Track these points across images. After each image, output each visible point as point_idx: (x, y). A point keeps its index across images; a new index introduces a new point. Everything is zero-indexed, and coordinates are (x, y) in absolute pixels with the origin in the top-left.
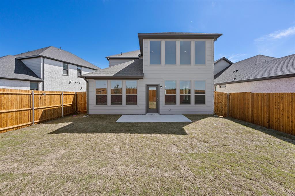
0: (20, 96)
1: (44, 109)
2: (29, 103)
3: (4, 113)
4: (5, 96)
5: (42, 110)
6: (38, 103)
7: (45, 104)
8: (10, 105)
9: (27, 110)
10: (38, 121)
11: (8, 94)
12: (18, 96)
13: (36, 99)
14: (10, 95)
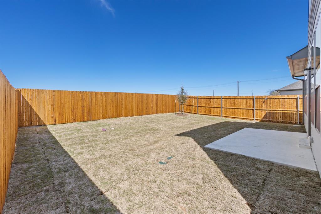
0: (246, 100)
1: (268, 111)
2: (253, 105)
3: (236, 109)
4: (237, 100)
5: (266, 111)
6: (262, 105)
7: (270, 107)
8: (239, 105)
9: (251, 109)
10: (261, 119)
11: (238, 99)
12: (244, 100)
13: (260, 103)
14: (239, 100)
